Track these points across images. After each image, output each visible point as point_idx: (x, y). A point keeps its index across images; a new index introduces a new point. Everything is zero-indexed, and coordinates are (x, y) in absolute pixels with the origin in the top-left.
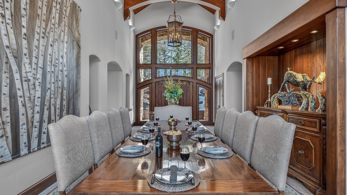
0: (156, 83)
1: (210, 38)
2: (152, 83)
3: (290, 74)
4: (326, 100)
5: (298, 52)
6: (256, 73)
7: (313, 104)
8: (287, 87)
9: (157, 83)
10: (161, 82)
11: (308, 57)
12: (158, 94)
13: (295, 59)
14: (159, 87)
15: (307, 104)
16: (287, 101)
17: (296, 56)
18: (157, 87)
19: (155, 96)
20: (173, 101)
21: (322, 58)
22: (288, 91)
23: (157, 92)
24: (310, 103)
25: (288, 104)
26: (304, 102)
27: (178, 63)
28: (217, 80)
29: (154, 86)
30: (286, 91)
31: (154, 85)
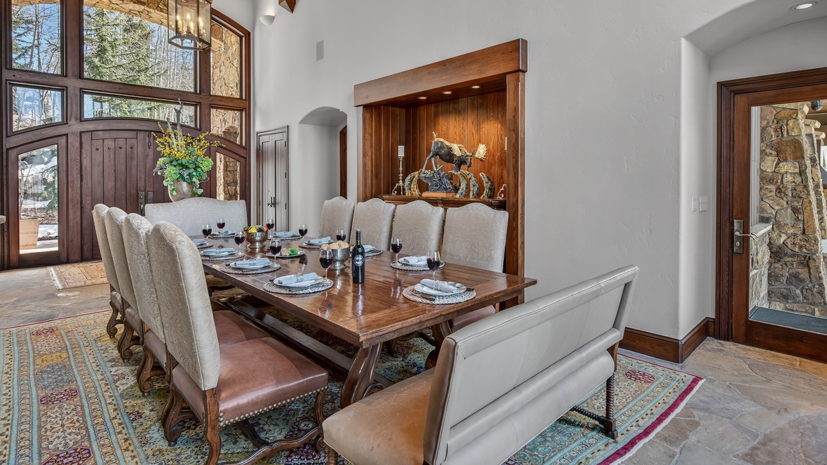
0: (84, 136)
1: (241, 37)
2: (67, 135)
3: (440, 143)
4: (492, 183)
5: (440, 109)
6: (376, 135)
7: (476, 189)
8: (433, 162)
9: (86, 137)
10: (100, 133)
11: (455, 119)
12: (89, 169)
13: (435, 117)
14: (94, 149)
15: (466, 188)
16: (436, 186)
17: (437, 115)
18: (86, 146)
19: (81, 175)
20: (185, 186)
21: (475, 122)
22: (435, 169)
23: (86, 162)
24: (472, 188)
25: (438, 190)
26: (463, 186)
27: (102, 76)
28: (263, 139)
29: (77, 144)
30: (432, 169)
31: (75, 142)
